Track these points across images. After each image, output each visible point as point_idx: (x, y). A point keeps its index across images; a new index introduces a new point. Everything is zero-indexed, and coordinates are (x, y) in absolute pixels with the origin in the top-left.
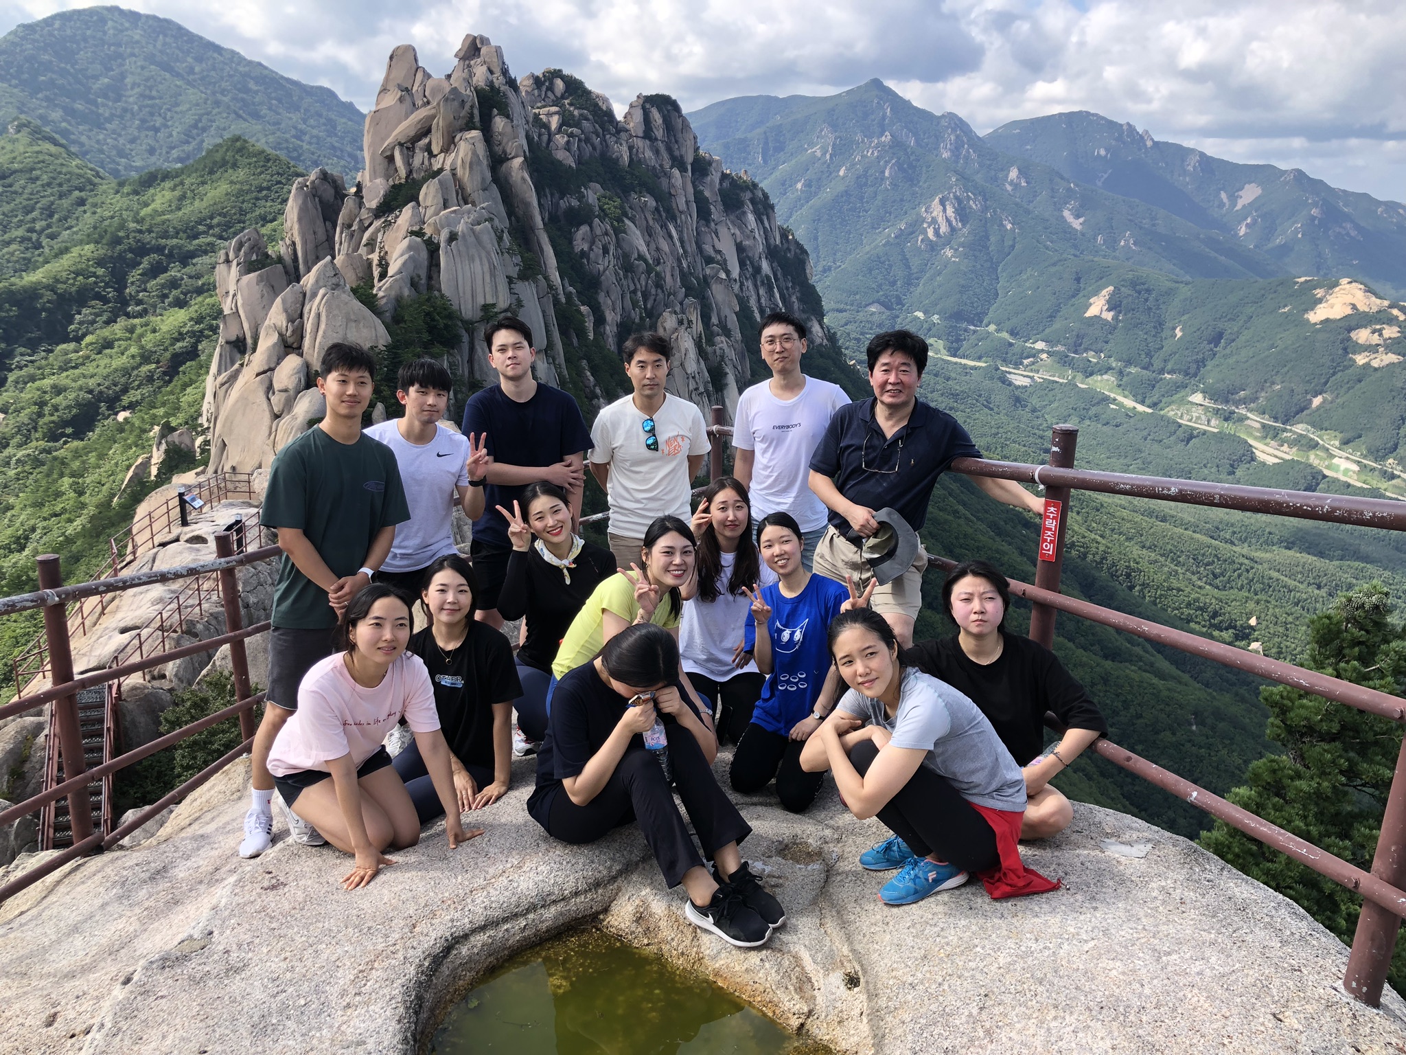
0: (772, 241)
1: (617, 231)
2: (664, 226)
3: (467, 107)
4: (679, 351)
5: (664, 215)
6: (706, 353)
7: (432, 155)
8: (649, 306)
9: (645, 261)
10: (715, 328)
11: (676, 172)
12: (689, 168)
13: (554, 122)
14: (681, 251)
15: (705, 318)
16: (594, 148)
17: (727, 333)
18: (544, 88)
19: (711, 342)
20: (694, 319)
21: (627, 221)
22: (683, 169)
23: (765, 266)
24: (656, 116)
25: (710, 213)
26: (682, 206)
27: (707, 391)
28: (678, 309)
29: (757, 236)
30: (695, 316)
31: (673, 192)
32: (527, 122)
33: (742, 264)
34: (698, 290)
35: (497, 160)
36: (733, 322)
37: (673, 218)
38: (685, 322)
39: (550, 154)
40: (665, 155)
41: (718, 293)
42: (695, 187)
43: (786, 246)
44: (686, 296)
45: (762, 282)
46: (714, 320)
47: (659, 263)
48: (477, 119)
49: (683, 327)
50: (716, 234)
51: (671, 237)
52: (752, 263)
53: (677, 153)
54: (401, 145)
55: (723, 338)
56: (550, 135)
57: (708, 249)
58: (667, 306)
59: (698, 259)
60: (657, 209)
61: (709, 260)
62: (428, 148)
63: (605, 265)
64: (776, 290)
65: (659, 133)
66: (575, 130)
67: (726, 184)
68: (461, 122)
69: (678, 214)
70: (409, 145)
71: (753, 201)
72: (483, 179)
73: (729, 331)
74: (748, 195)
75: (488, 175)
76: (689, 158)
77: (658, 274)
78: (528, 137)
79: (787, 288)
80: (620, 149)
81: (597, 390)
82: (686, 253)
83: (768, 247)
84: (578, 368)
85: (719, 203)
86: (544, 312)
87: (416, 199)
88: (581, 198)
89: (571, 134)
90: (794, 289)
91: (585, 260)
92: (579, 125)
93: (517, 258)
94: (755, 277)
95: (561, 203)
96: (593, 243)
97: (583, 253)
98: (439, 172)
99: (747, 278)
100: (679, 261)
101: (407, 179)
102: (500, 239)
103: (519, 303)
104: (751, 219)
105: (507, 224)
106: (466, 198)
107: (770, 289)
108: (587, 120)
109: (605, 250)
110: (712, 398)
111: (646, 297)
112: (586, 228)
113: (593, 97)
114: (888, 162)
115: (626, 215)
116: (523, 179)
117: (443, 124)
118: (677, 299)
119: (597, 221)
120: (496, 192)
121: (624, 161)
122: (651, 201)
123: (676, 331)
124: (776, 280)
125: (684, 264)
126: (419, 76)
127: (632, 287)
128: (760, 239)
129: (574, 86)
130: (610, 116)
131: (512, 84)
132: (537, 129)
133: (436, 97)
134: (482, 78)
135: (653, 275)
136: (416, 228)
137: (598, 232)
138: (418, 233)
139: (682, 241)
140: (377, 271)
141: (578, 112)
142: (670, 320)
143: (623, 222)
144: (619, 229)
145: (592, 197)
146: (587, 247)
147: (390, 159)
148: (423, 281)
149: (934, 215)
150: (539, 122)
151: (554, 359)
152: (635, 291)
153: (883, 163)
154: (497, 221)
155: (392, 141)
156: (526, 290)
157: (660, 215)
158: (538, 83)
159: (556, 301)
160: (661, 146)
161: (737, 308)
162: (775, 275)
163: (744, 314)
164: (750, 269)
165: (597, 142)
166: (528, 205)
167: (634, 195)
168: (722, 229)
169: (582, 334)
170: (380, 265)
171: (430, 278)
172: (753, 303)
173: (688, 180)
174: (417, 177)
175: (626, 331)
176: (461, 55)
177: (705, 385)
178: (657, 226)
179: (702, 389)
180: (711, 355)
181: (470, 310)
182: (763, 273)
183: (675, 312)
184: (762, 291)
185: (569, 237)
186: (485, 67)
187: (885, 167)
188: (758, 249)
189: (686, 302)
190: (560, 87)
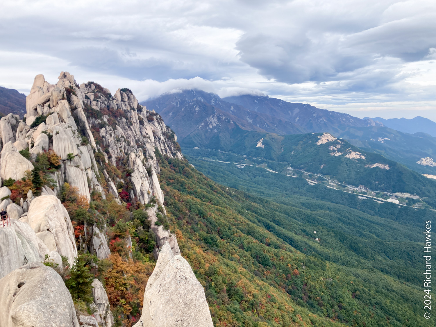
0: (163, 130)
2: (129, 127)
3: (62, 93)
4: (137, 165)
5: (129, 124)
6: (145, 164)
7: (50, 108)
8: (126, 151)
9: (124, 137)
10: (148, 157)
11: (132, 111)
12: (136, 109)
13: (92, 97)
14: (135, 134)
15: (145, 154)
16: (105, 105)
17: (152, 158)
18: (88, 87)
19: (147, 161)
20: (140, 154)
21: (116, 126)
22: (134, 109)
23: (162, 138)
24: (125, 95)
25: (143, 123)
27: (146, 176)
28: (135, 151)
29: (159, 129)
30: (141, 153)
31: (131, 117)
32: (83, 97)
33: (155, 137)
34: (141, 146)
35: (73, 110)
36: (153, 155)
37: (132, 125)
38: (138, 155)
39: (91, 107)
40: (129, 106)
41: (148, 146)
42: (138, 115)
43: (168, 131)
44: (138, 148)
45: (162, 142)
46: (147, 154)
47: (128, 138)
48: (65, 96)
49: (137, 157)
50: (146, 129)
51: (131, 130)
52: (158, 137)
53: (131, 105)
54: (39, 105)
55: (151, 160)
56: (91, 101)
57: (144, 134)
58: (132, 151)
59: (141, 136)
60: (126, 122)
61: (144, 137)
62: (49, 106)
63: (111, 140)
64: (166, 144)
65: (126, 99)
66: (99, 100)
67: (148, 114)
68: (61, 97)
69: (133, 123)
70: (42, 105)
71: (157, 119)
72: (68, 115)
73: (152, 157)
74: (155, 117)
75: (70, 113)
76: (136, 107)
77: (128, 142)
78: (83, 102)
79: (170, 144)
80: (114, 105)
81: (110, 179)
82: (137, 134)
83: (163, 132)
84: (103, 172)
85: (146, 120)
86: (90, 155)
87: (45, 122)
88: (102, 120)
89: (98, 101)
90: (171, 144)
91: (104, 139)
92: (100, 98)
93: (80, 139)
94: (159, 141)
95: (95, 122)
96: (106, 133)
97: (103, 137)
98: (53, 113)
99: (157, 141)
100: (135, 137)
101: (42, 116)
102: (74, 133)
103: (81, 153)
104: (156, 124)
105: (77, 128)
106: (63, 121)
107: (164, 144)
108: (103, 96)
109: (111, 135)
110: (148, 178)
111: (125, 149)
112: (104, 129)
113: (104, 89)
114: (196, 106)
115: (116, 124)
116: (82, 114)
117: (54, 98)
118: (135, 149)
119: (107, 126)
120: (72, 119)
121: (115, 108)
122: (124, 120)
123: (135, 158)
124: (166, 141)
125: (137, 138)
126: (45, 84)
127: (120, 146)
128: (160, 130)
129: (98, 86)
130: (110, 95)
131: (77, 86)
132: (86, 100)
133: (51, 89)
134: (67, 84)
135: (127, 142)
136: (44, 131)
137: (108, 130)
138: (45, 132)
139: (135, 131)
140: (30, 145)
141: (99, 94)
142: (133, 155)
143: (115, 126)
144: (115, 129)
145: (105, 119)
146: (104, 135)
147: (36, 109)
148: (47, 148)
149: (211, 120)
150: (87, 97)
151: (94, 170)
152: (121, 147)
153: (194, 107)
154: (73, 127)
155: (36, 104)
156: (84, 149)
157: (128, 124)
158: (86, 86)
159: (94, 152)
160: (127, 104)
161: (154, 150)
162: (165, 140)
163: (157, 152)
164: (157, 138)
165: (106, 103)
166: (84, 122)
167: (119, 118)
168: (148, 127)
169: (104, 161)
170: (32, 143)
171: (49, 146)
172: (159, 148)
173: (136, 113)
174: (45, 115)
175: (118, 160)
176: (60, 78)
177: (146, 175)
178: (127, 127)
179: (145, 176)
180: (147, 165)
181: (64, 156)
182: (162, 139)
183: (134, 153)
184: (162, 145)
185: (98, 132)
186: (68, 81)
187: (195, 108)
188: (159, 132)
189: (138, 149)
190: (93, 87)
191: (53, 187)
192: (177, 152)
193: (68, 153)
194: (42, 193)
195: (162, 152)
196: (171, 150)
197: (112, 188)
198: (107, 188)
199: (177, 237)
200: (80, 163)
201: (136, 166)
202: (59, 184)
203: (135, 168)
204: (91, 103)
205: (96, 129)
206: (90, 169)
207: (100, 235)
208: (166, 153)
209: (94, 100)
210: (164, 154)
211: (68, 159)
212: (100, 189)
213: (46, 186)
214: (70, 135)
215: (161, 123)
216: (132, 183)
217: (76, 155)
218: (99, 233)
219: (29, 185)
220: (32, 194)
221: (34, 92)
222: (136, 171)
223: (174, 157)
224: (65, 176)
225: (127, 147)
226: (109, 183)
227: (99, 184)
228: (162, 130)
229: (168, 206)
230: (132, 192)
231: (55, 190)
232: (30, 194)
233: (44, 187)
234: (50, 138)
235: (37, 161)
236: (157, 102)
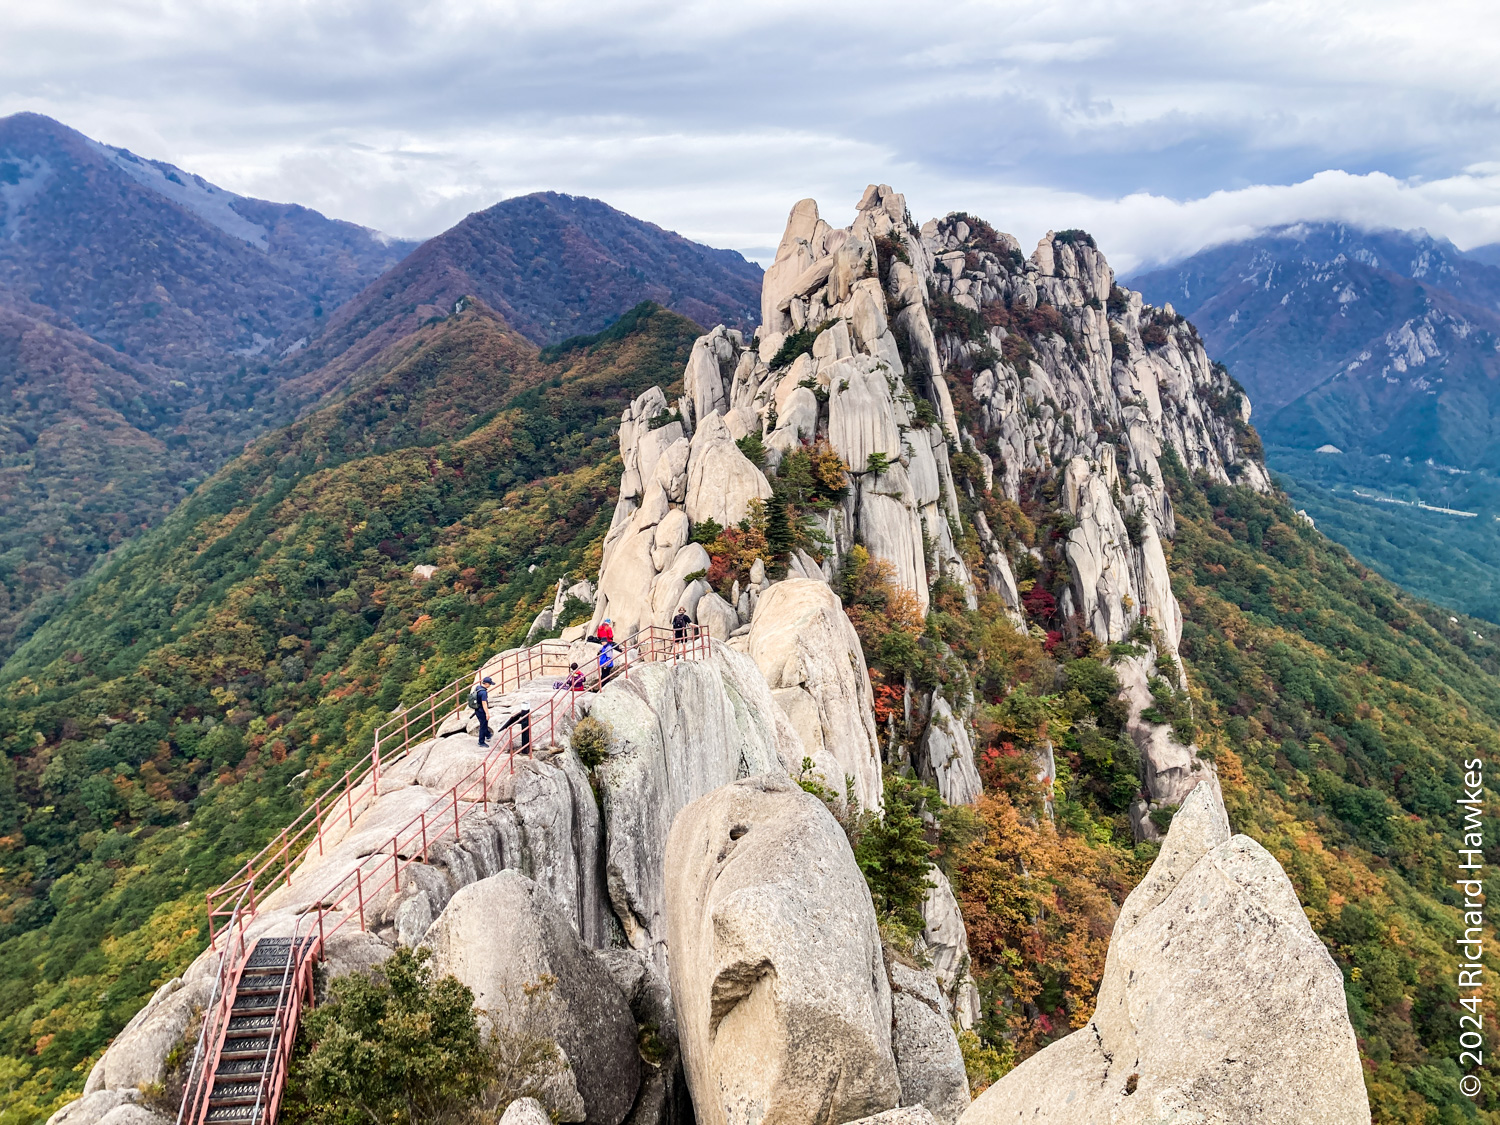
0: (1200, 379)
1: (1022, 375)
2: (1075, 368)
3: (865, 256)
4: (1091, 501)
5: (1075, 355)
6: (1122, 502)
7: (827, 305)
9: (1052, 404)
10: (1133, 476)
11: (1090, 309)
12: (1104, 304)
13: (958, 267)
14: (1094, 393)
15: (1122, 464)
16: (999, 290)
17: (1147, 480)
18: (947, 233)
19: (1127, 490)
20: (1107, 463)
21: (1031, 363)
22: (1095, 303)
23: (1193, 408)
24: (1068, 253)
25: (1127, 353)
26: (1096, 346)
27: (1123, 545)
28: (1089, 453)
29: (1183, 373)
30: (1109, 461)
31: (1085, 331)
32: (929, 268)
33: (1165, 405)
34: (1112, 434)
35: (896, 309)
36: (1154, 469)
37: (1084, 358)
38: (1098, 468)
39: (951, 298)
40: (1078, 294)
41: (1137, 436)
42: (1110, 326)
43: (1217, 384)
44: (1099, 441)
45: (1190, 424)
46: (1133, 466)
47: (1068, 407)
48: (875, 265)
49: (1096, 474)
50: (1135, 374)
51: (1082, 378)
52: (1177, 403)
53: (1089, 290)
54: (797, 297)
55: (1142, 486)
56: (951, 280)
57: (1126, 391)
58: (1076, 452)
59: (1114, 401)
60: (1067, 350)
61: (1126, 403)
62: (825, 301)
63: (1007, 411)
64: (1205, 432)
65: (1072, 270)
66: (981, 275)
67: (1147, 320)
68: (861, 271)
69: (1090, 354)
70: (806, 297)
71: (1179, 338)
72: (879, 327)
73: (1150, 477)
74: (1173, 329)
75: (885, 323)
76: (1104, 294)
77: (1067, 419)
78: (928, 283)
79: (1220, 431)
80: (1027, 290)
81: (995, 544)
82: (1099, 394)
83: (1196, 385)
84: (974, 520)
85: (1139, 342)
86: (938, 461)
87: (809, 350)
88: (983, 342)
89: (975, 278)
90: (1227, 430)
91: (985, 407)
92: (983, 268)
93: (911, 406)
94: (1180, 418)
95: (962, 349)
96: (995, 388)
97: (984, 401)
98: (834, 322)
99: (1170, 420)
100: (1091, 403)
101: (802, 331)
102: (894, 387)
103: (911, 452)
104: (1175, 355)
105: (902, 372)
106: (861, 347)
107: (1199, 432)
108: (993, 261)
109: (1009, 395)
110: (1129, 553)
111: (1053, 443)
112: (988, 373)
113: (999, 238)
114: (1342, 288)
115: (1031, 357)
116: (921, 325)
117: (840, 274)
118: (1088, 444)
119: (1000, 365)
120: (891, 339)
121: (1032, 302)
122: (1060, 342)
123: (1087, 479)
124: (1206, 421)
125: (1098, 406)
126: (820, 227)
127: (1038, 433)
128: (1186, 377)
129: (979, 228)
130: (1017, 256)
131: (914, 231)
132: (939, 275)
133: (834, 247)
134: (883, 227)
135: (1061, 420)
136: (807, 379)
137: (1001, 376)
138: (809, 384)
139: (1095, 383)
140: (766, 423)
141: (982, 255)
142: (1080, 467)
143: (1028, 364)
144: (1024, 372)
145: (995, 342)
146: (988, 393)
147: (787, 312)
148: (811, 432)
149: (1404, 341)
150: (941, 268)
151: (947, 511)
152: (1040, 437)
153: (1335, 289)
154: (891, 369)
155: (789, 294)
156: (919, 439)
157: (1070, 356)
158: (941, 227)
159: (952, 450)
160: (1073, 284)
161: (1159, 453)
162: (1204, 414)
163: (1167, 459)
164: (1175, 410)
165: (1002, 284)
166: (926, 352)
167: (1041, 337)
168: (1141, 368)
169: (980, 484)
170: (770, 417)
171: (818, 429)
172: (1178, 447)
173: (1104, 317)
174: (812, 329)
175: (1029, 480)
176: (863, 206)
177: (1121, 538)
178: (1066, 367)
179: (1117, 543)
180: (1128, 505)
181: (858, 463)
182: (1190, 414)
183: (1086, 458)
184: (1189, 433)
185: (969, 384)
186: (887, 216)
187: (1339, 293)
188: (1184, 387)
189: (1099, 447)
190: (964, 230)
191: (819, 557)
192: (1245, 463)
193: (870, 451)
194: (790, 572)
195: (1189, 458)
196: (1223, 454)
197: (1000, 576)
198: (985, 573)
199: (1223, 776)
200: (905, 486)
201: (1088, 504)
202: (839, 549)
203: (1086, 514)
204: (951, 286)
205: (962, 374)
206: (935, 507)
207: (951, 726)
208: (1205, 462)
209: (964, 276)
210: (1194, 468)
211: (869, 472)
212: (961, 574)
213: (802, 552)
214: (881, 394)
215: (1192, 354)
216: (1071, 566)
217: (895, 461)
218: (950, 717)
219: (758, 545)
220: (763, 572)
221: (787, 258)
222: (1086, 523)
223: (1233, 479)
224: (857, 526)
225: (1061, 437)
226: (992, 556)
227: (958, 558)
228: (1194, 377)
229: (1195, 660)
230: (1068, 595)
231: (826, 565)
232: (757, 571)
233: (795, 553)
234: (823, 400)
235: (783, 471)
236: (1185, 274)
